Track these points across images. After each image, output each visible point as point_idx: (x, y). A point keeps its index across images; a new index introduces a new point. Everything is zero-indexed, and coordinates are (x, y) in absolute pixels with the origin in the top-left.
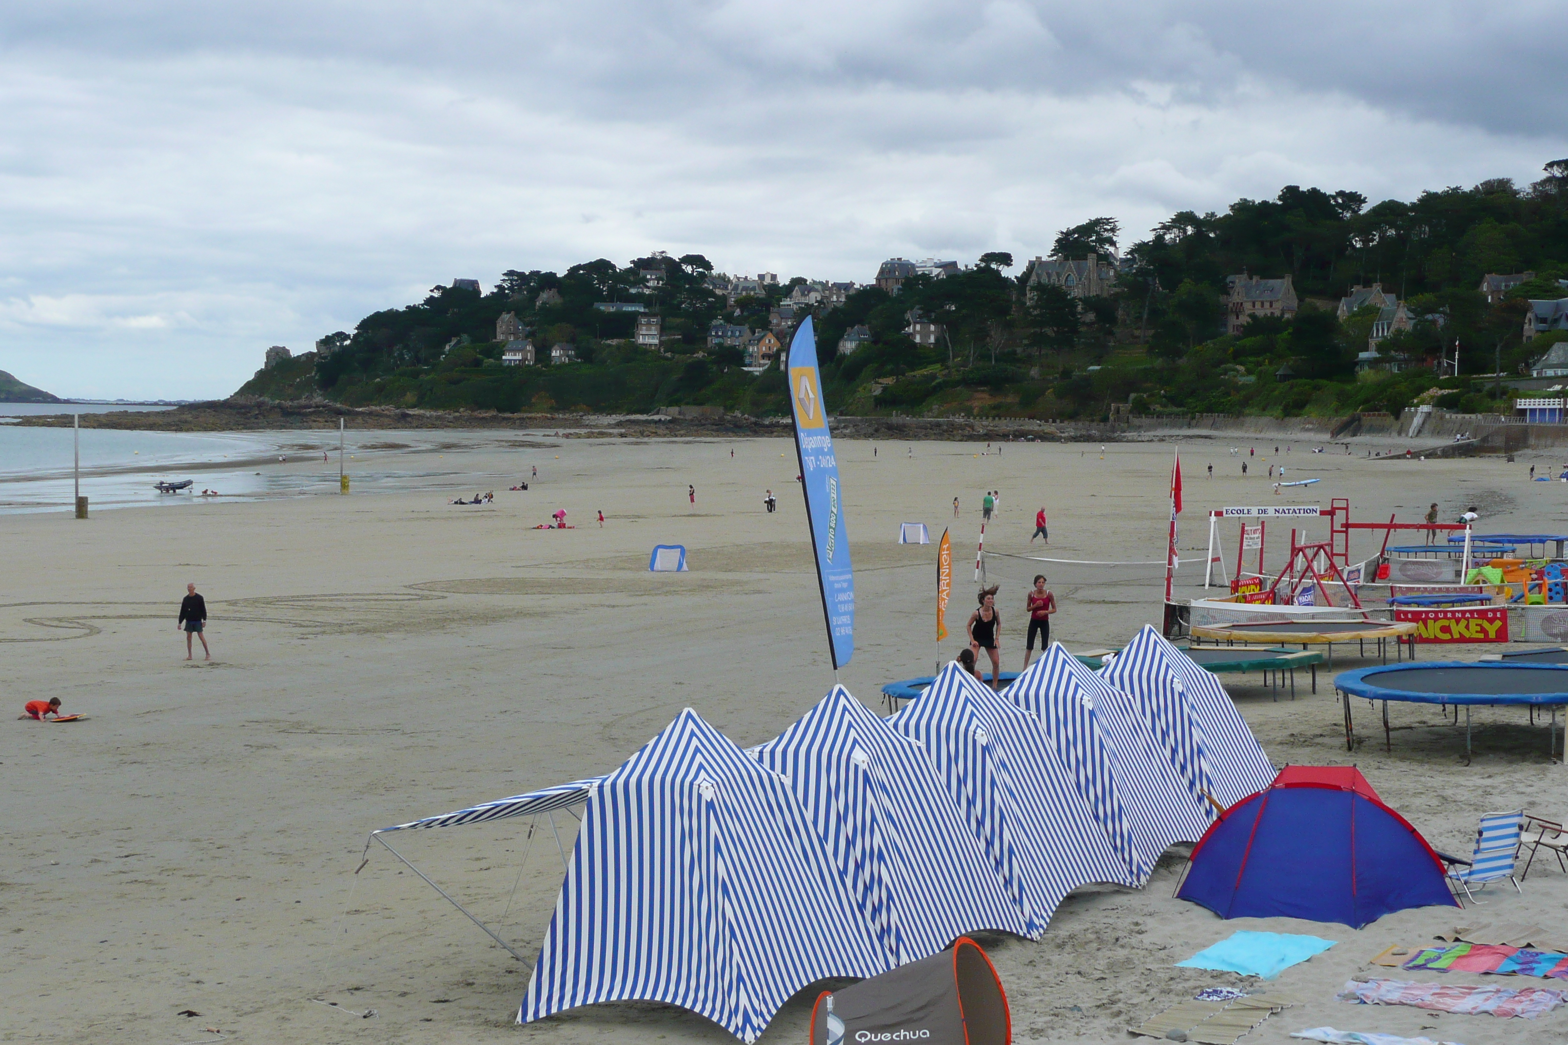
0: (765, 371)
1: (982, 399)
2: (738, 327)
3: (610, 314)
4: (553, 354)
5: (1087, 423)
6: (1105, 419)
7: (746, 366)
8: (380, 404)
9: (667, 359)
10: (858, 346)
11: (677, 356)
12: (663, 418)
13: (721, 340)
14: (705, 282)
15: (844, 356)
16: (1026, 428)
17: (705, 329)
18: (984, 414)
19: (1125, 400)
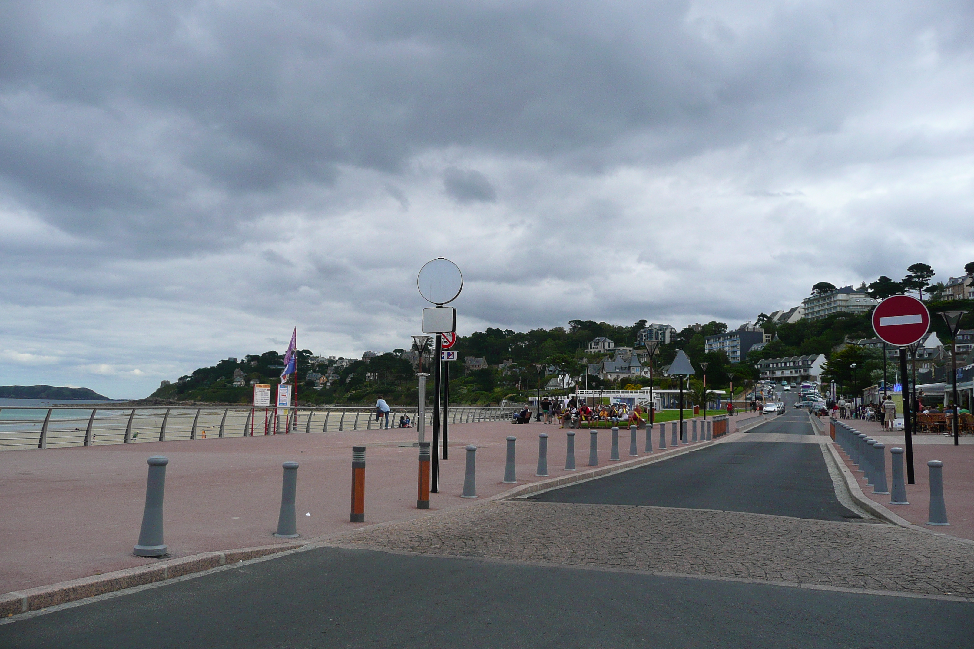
0: (322, 389)
2: (316, 374)
3: (274, 369)
4: (251, 383)
7: (315, 387)
8: (189, 400)
10: (351, 380)
17: (305, 374)
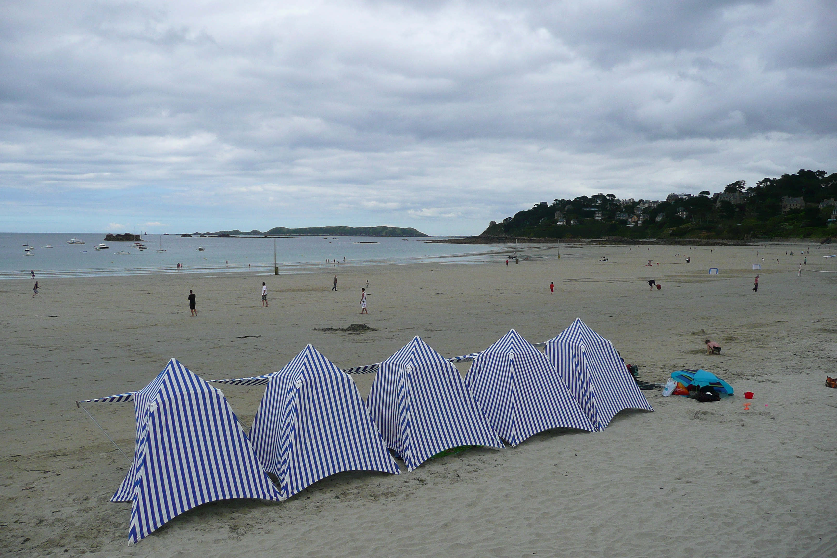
0: (635, 226)
1: (704, 233)
2: (624, 214)
3: (587, 211)
4: (571, 222)
5: (737, 240)
6: (743, 239)
7: (628, 225)
8: (523, 237)
9: (604, 223)
10: (662, 219)
11: (607, 222)
12: (604, 240)
13: (619, 218)
14: (614, 201)
15: (658, 222)
16: (718, 242)
17: (615, 215)
18: (704, 238)
19: (749, 234)
